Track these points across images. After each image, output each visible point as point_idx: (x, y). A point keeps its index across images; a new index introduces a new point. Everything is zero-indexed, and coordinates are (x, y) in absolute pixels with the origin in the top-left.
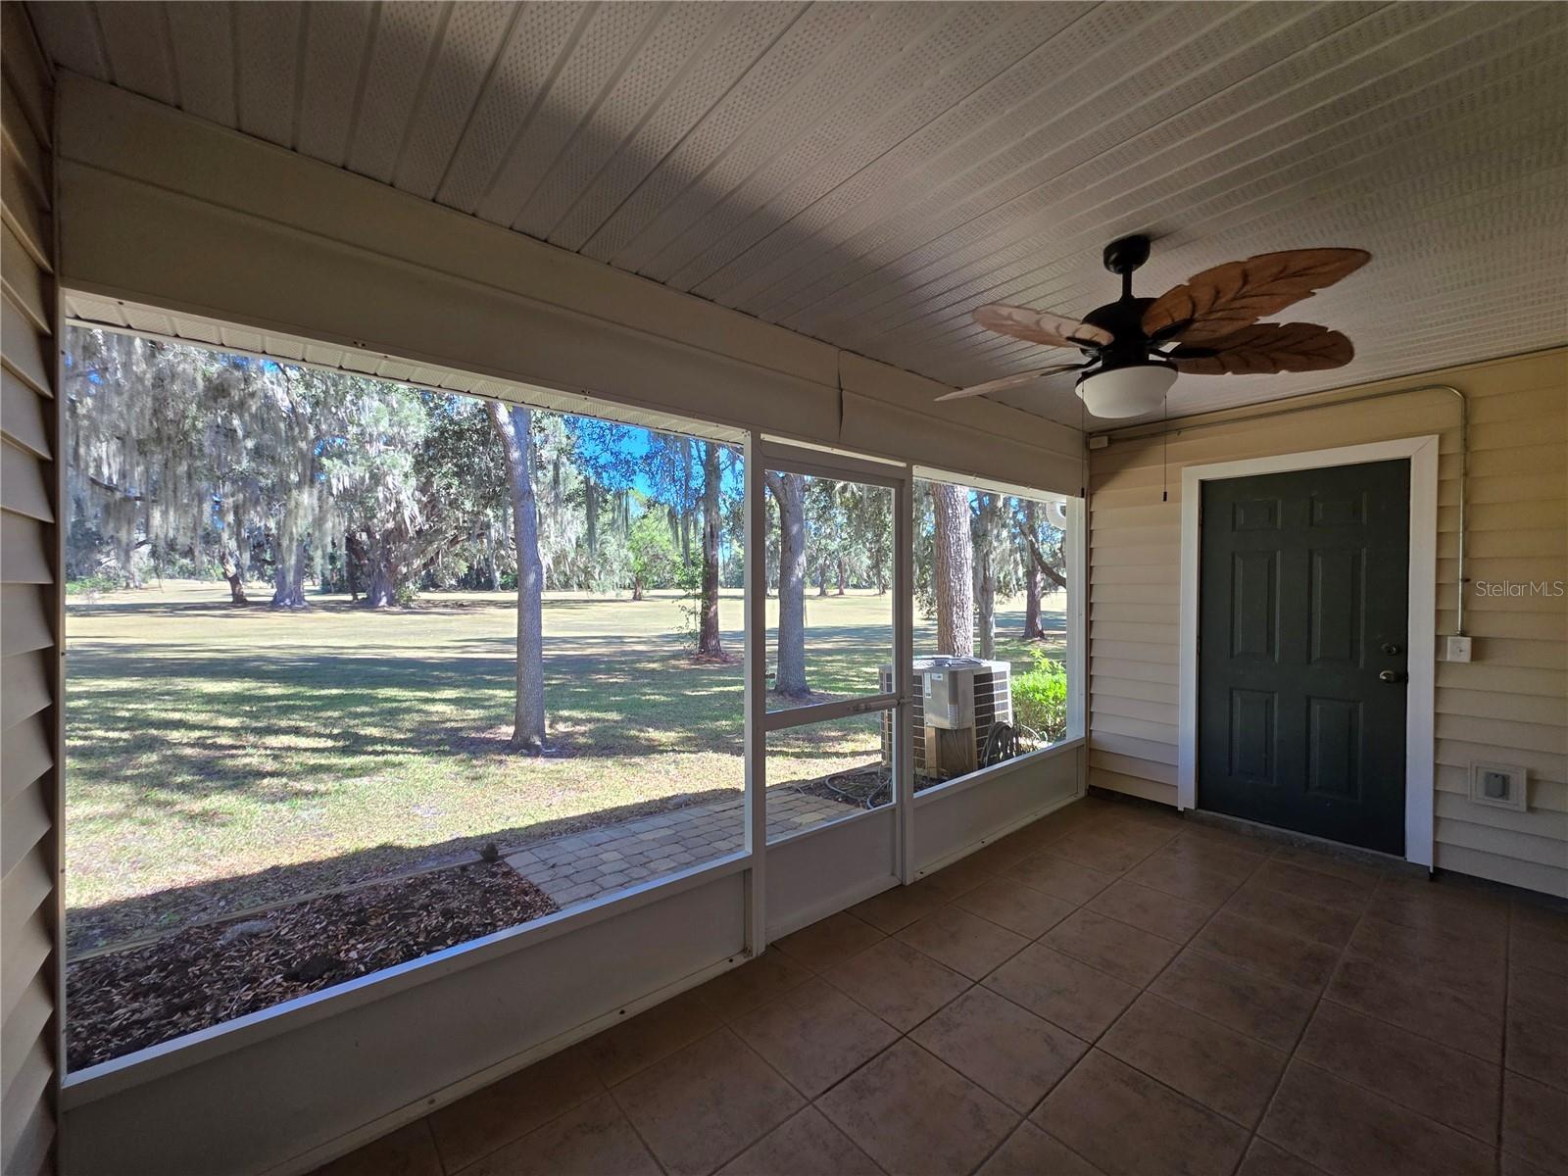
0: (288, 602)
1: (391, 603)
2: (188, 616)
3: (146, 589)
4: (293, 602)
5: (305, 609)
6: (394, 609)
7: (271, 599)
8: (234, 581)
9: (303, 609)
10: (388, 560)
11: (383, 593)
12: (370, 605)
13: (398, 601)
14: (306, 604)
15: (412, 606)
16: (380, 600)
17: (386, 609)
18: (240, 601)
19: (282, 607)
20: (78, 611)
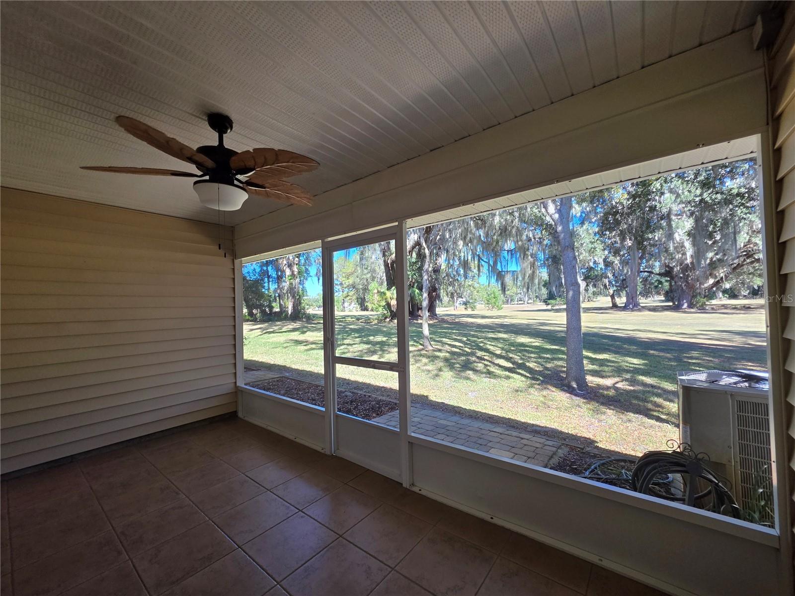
0: (631, 306)
1: (691, 306)
2: (592, 312)
3: (595, 301)
4: (633, 307)
5: (639, 310)
6: (692, 310)
7: (624, 305)
8: (613, 297)
9: (638, 310)
10: (687, 282)
11: (685, 301)
12: (677, 308)
13: (695, 305)
14: (640, 307)
15: (707, 308)
16: (683, 305)
17: (686, 310)
18: (615, 306)
19: (628, 309)
20: (587, 310)
